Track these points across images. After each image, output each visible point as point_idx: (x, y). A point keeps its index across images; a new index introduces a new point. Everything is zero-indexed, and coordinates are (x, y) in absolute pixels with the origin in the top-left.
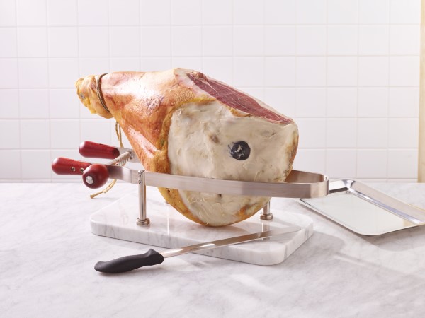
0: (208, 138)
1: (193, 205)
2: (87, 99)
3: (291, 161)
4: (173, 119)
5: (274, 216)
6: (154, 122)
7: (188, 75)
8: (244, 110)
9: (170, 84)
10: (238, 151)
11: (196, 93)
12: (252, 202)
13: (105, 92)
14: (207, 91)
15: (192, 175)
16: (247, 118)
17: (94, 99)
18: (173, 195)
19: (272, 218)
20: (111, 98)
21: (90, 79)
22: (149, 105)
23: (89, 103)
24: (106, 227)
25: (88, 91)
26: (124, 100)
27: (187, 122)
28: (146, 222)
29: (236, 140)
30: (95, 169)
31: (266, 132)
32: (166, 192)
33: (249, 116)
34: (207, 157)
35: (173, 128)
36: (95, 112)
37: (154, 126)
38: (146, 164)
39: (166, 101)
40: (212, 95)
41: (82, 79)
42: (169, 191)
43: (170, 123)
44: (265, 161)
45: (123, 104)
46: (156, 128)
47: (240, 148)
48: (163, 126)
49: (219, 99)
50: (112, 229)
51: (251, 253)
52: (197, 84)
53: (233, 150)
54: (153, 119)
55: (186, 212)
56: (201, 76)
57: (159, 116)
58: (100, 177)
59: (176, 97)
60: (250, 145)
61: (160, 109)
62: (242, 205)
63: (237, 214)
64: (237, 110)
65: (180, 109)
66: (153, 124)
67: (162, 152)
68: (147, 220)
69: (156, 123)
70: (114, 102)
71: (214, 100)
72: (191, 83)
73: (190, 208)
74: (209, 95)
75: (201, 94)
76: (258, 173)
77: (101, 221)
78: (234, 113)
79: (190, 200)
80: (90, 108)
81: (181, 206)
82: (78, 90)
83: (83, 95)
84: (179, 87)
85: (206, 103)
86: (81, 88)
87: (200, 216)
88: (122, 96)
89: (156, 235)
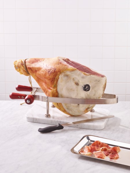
0: (74, 84)
1: (68, 109)
2: (19, 69)
3: (104, 90)
4: (60, 77)
5: (95, 110)
6: (52, 78)
7: (63, 60)
8: (87, 73)
9: (57, 63)
10: (86, 88)
11: (68, 67)
12: (90, 106)
13: (28, 66)
14: (72, 66)
15: (67, 98)
16: (90, 76)
17: (22, 69)
18: (59, 105)
19: (94, 111)
20: (30, 68)
21: (20, 61)
22: (49, 72)
23: (20, 70)
24: (34, 119)
25: (20, 66)
26: (37, 69)
27: (66, 78)
28: (49, 116)
29: (85, 84)
30: (29, 97)
31: (96, 80)
32: (57, 104)
33: (90, 75)
34: (74, 91)
35: (59, 80)
36: (22, 74)
37: (52, 80)
38: (48, 94)
39: (57, 70)
40: (74, 67)
41: (16, 61)
42: (58, 104)
43: (59, 78)
44: (96, 91)
45: (36, 71)
46: (53, 80)
47: (87, 87)
48: (55, 79)
49: (77, 69)
50: (36, 119)
51: (93, 126)
52: (67, 63)
53: (84, 88)
54: (51, 77)
55: (64, 111)
56: (68, 60)
57: (54, 76)
58: (32, 100)
59: (61, 69)
60: (90, 85)
61: (55, 73)
62: (87, 108)
63: (85, 111)
64: (85, 73)
65: (63, 73)
66: (51, 79)
67: (55, 89)
68: (49, 115)
69: (53, 78)
70: (32, 70)
71: (76, 69)
72: (65, 63)
73: (66, 110)
74: (73, 67)
75: (70, 67)
76: (93, 96)
77: (31, 116)
78: (85, 74)
79: (66, 107)
80: (20, 72)
81: (63, 109)
82: (15, 65)
83: (17, 67)
84: (61, 65)
85: (73, 70)
86: (16, 65)
87: (71, 112)
88: (35, 68)
89: (55, 121)
